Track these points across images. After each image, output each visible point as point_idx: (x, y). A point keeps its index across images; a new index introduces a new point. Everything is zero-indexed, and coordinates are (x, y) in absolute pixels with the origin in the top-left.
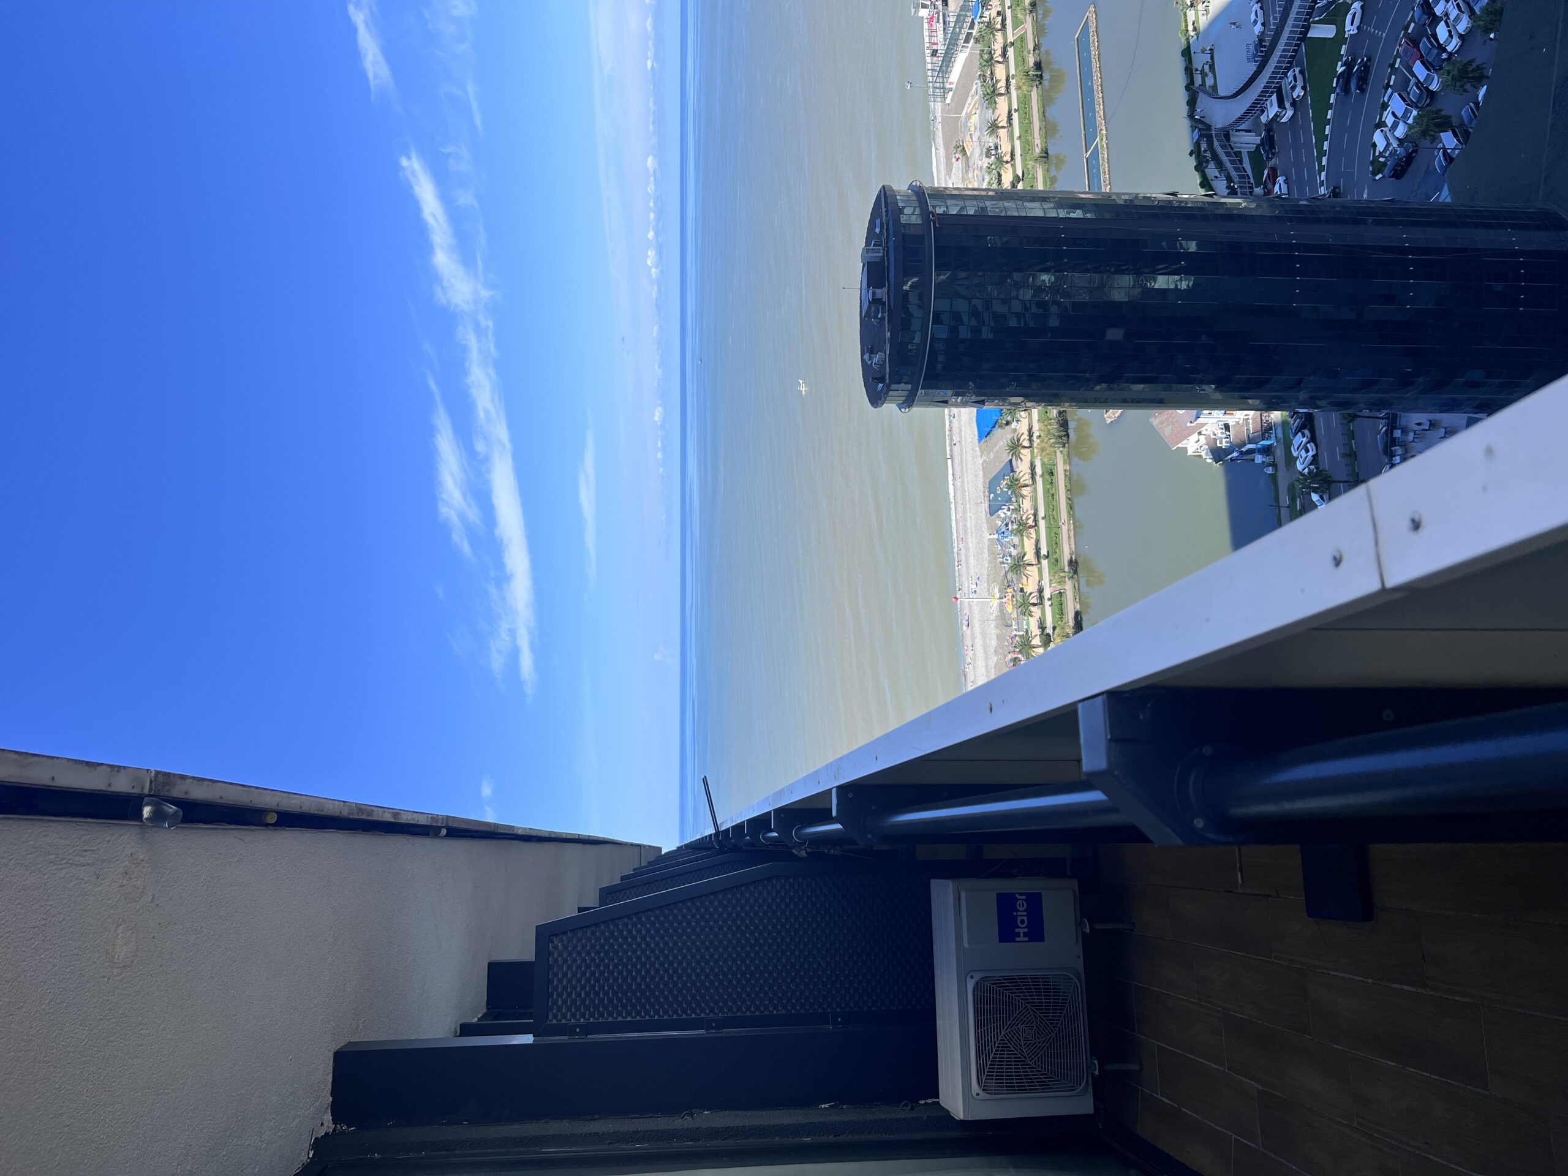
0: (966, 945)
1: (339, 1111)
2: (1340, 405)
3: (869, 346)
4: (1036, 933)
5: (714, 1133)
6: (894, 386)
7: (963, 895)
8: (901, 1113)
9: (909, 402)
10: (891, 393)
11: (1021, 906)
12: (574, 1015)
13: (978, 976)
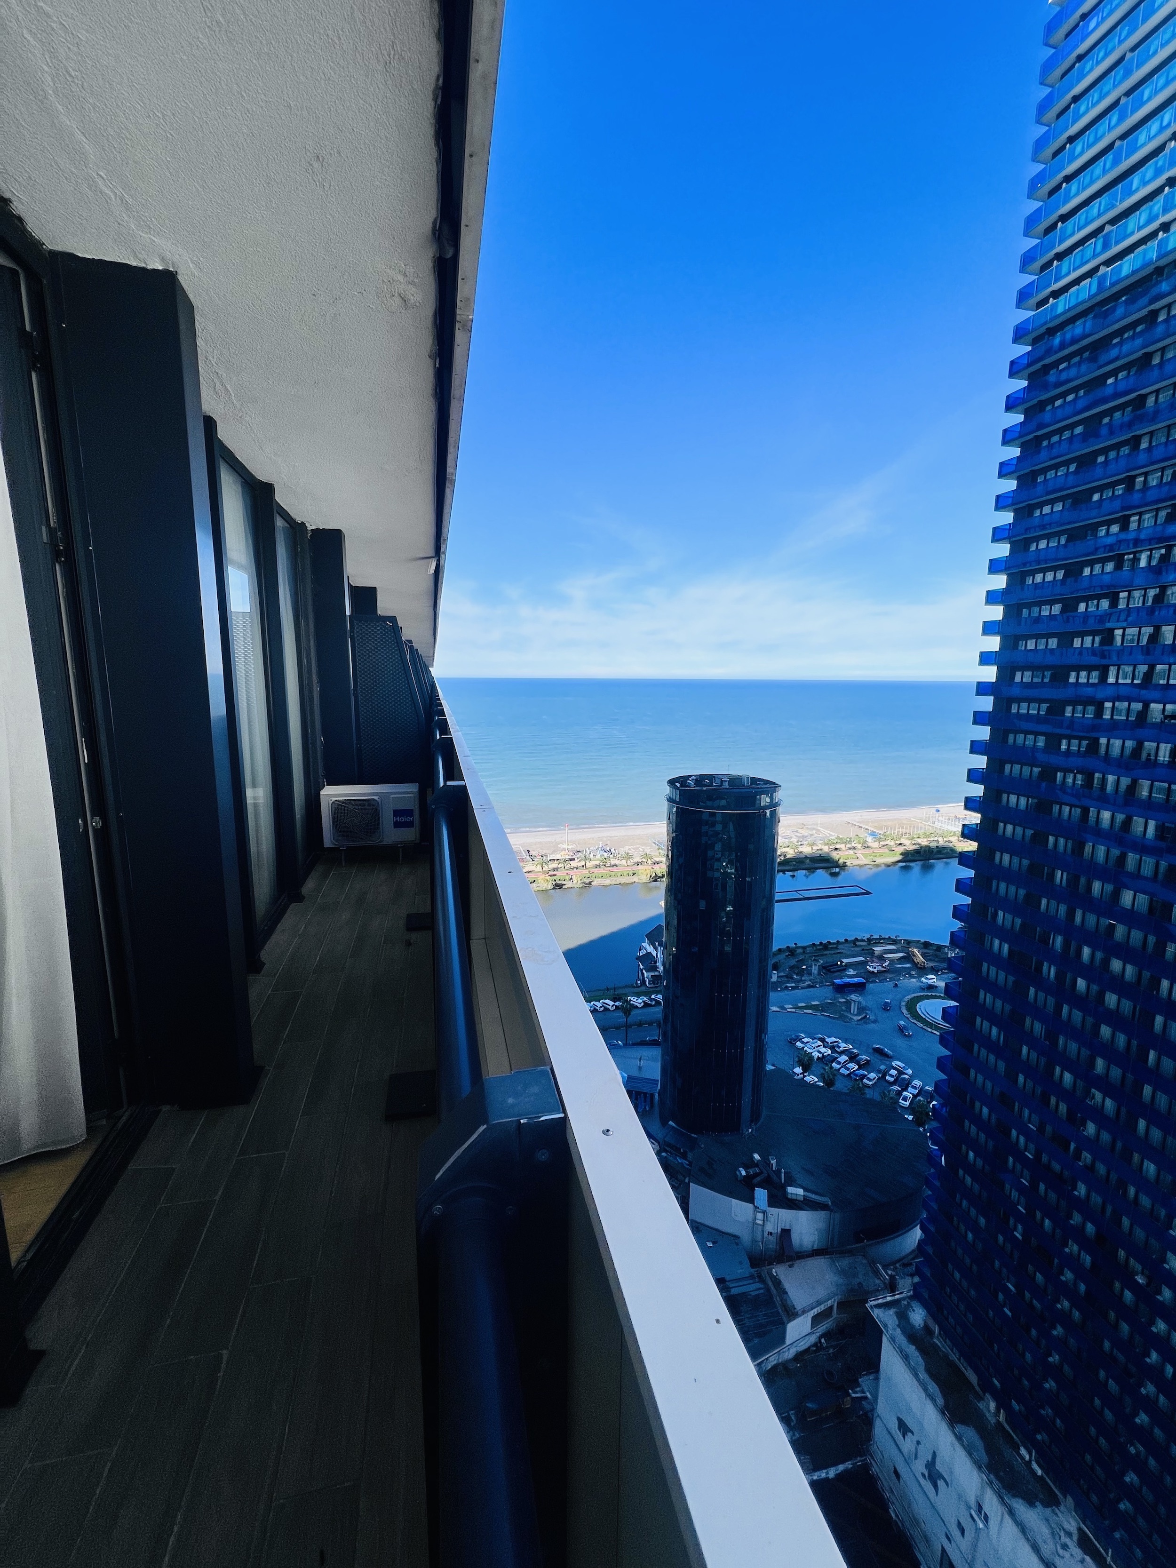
0: (392, 796)
1: (316, 532)
2: (666, 1018)
3: (700, 780)
4: (397, 825)
5: (311, 692)
6: (678, 793)
7: (413, 795)
8: (321, 771)
9: (670, 800)
10: (674, 790)
11: (409, 819)
12: (358, 632)
13: (380, 800)
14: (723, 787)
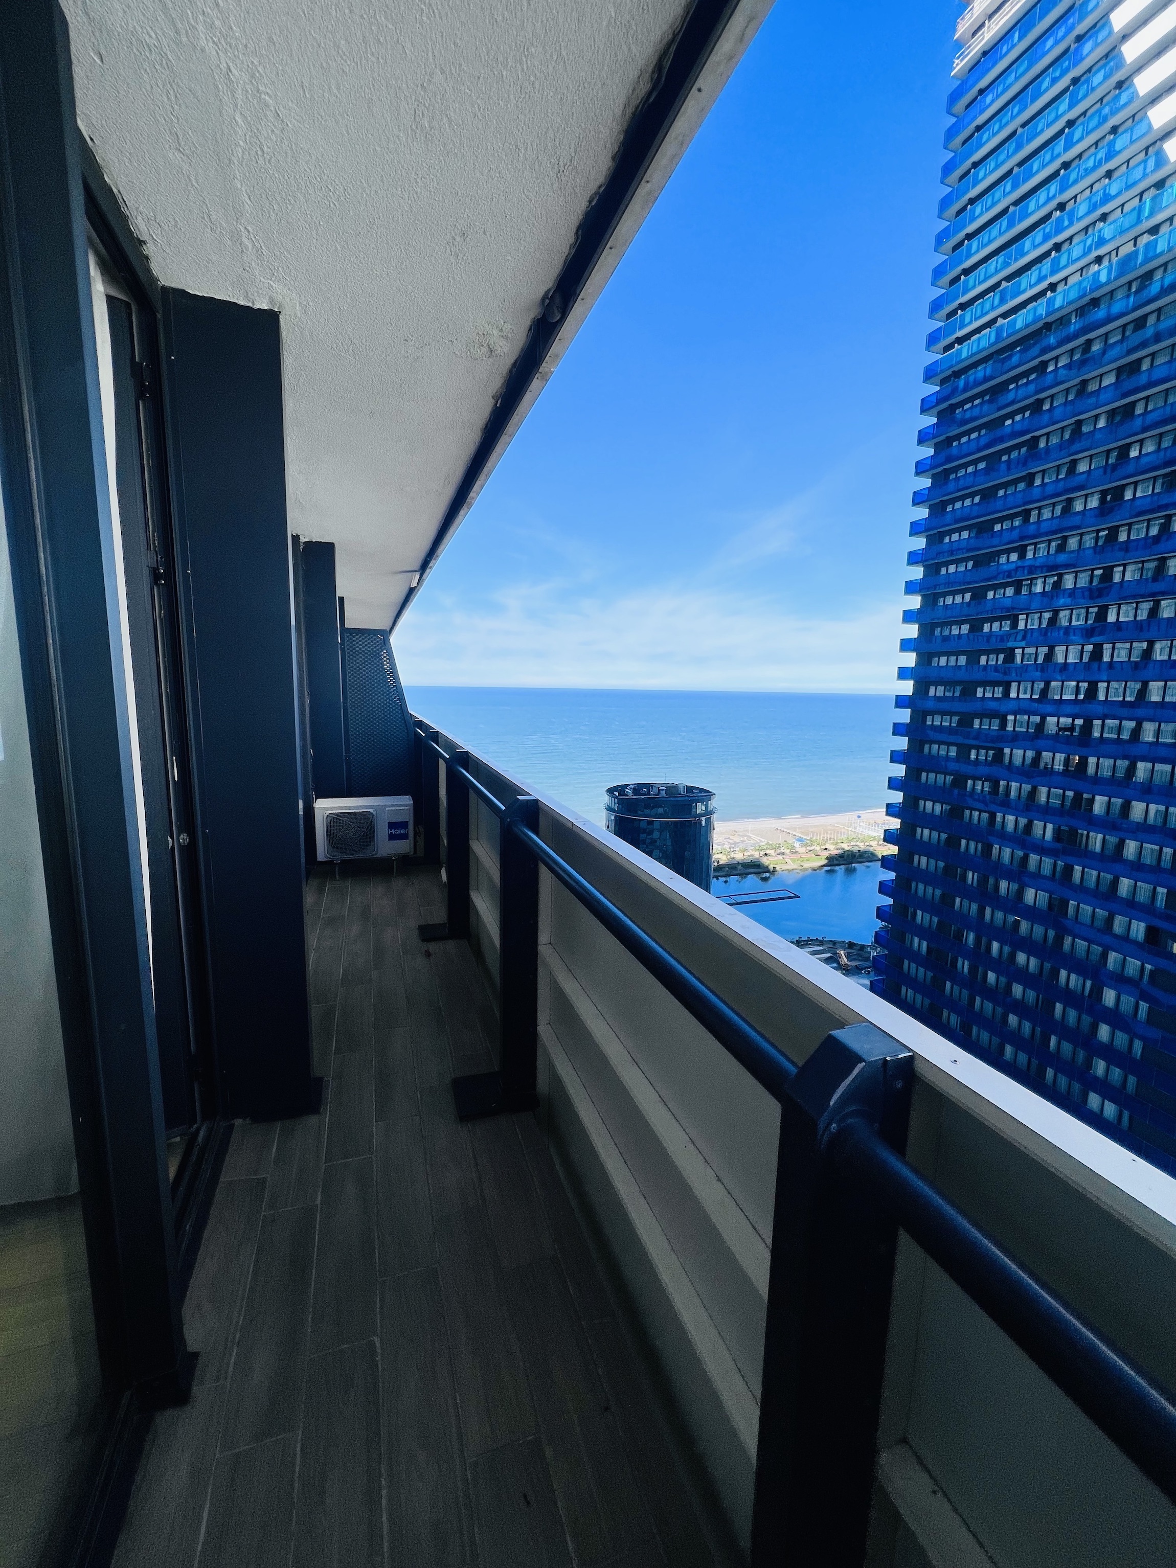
0: (387, 809)
1: (310, 544)
3: (638, 788)
4: (392, 837)
6: (617, 801)
7: (408, 808)
10: (613, 799)
11: (403, 831)
13: (374, 813)
14: (660, 796)
